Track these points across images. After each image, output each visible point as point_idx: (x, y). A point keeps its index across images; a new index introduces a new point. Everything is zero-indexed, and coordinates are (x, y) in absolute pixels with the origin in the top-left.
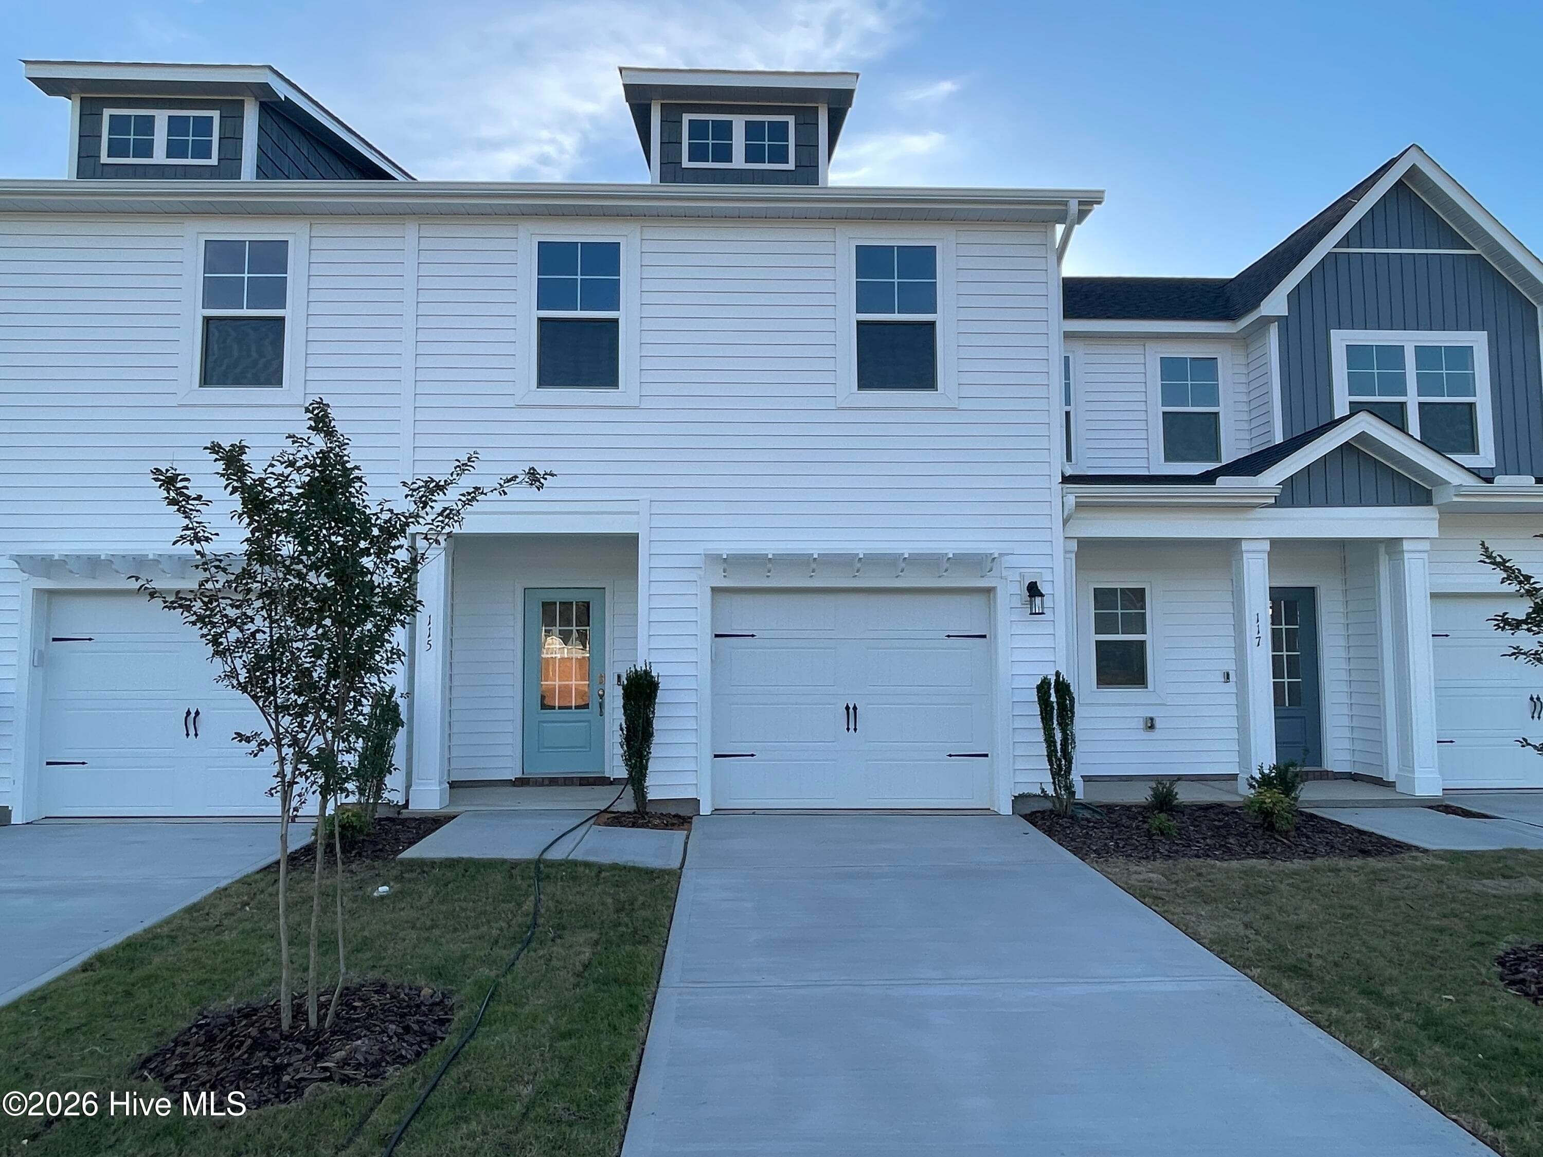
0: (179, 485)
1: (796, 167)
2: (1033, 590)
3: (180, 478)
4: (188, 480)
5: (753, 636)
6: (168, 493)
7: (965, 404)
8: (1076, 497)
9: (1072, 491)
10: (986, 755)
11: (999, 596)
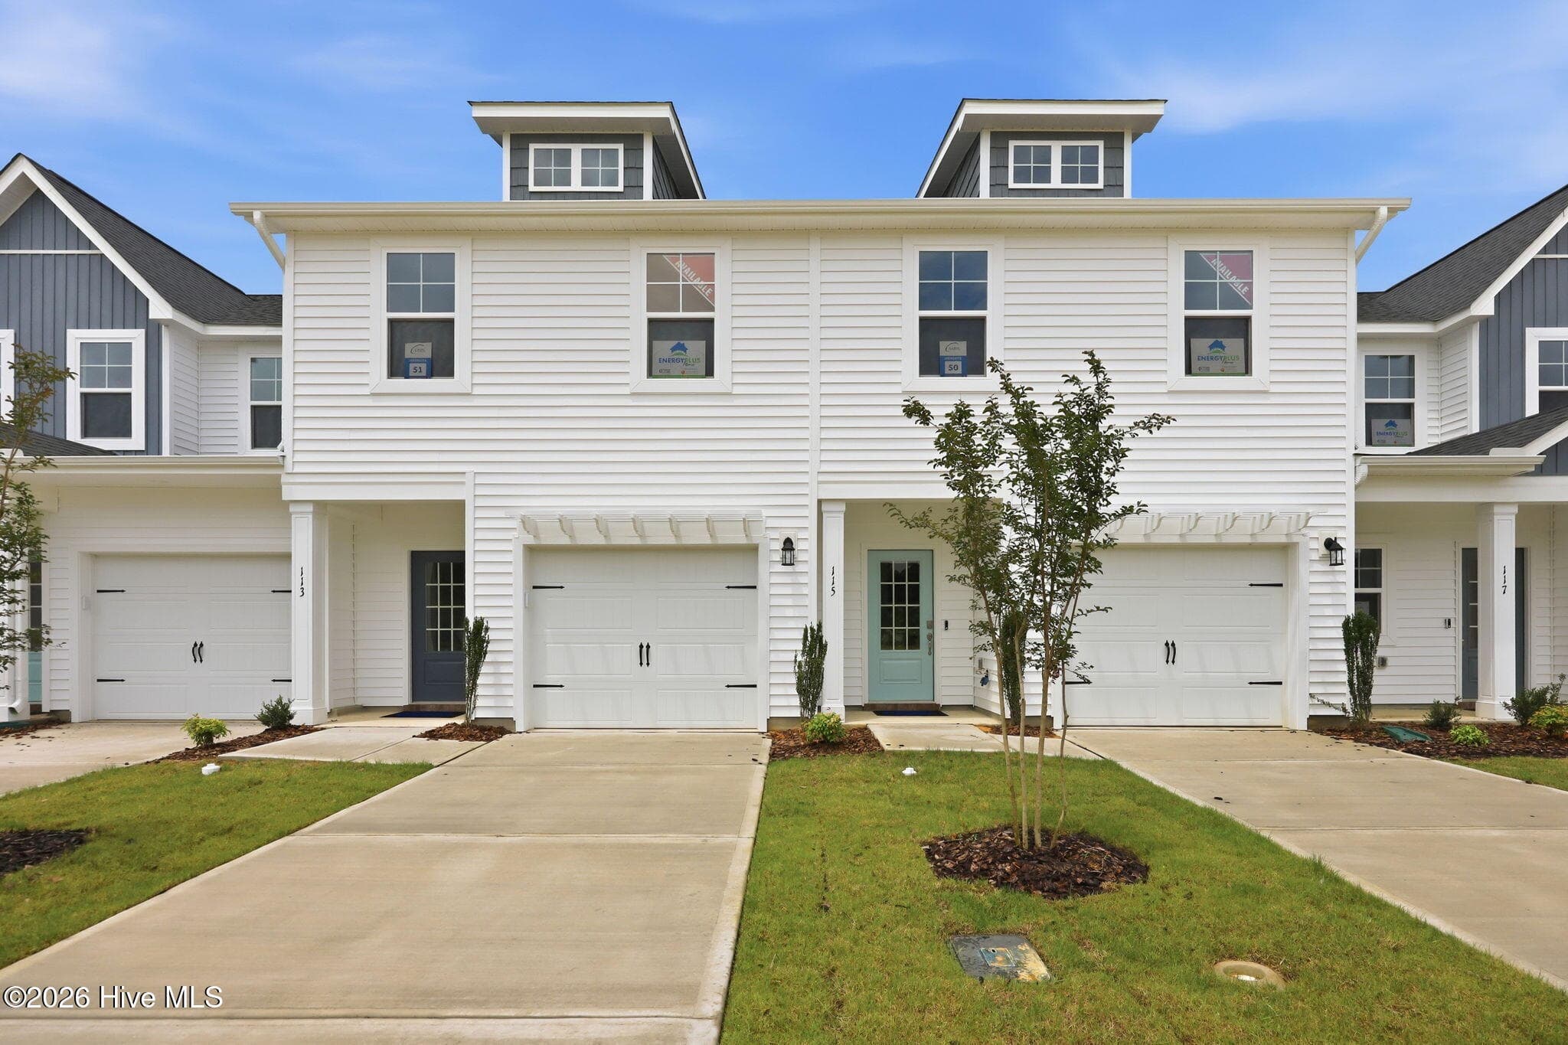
1: (1104, 186)
8: (1369, 466)
9: (1366, 461)
10: (1280, 683)
11: (1301, 550)
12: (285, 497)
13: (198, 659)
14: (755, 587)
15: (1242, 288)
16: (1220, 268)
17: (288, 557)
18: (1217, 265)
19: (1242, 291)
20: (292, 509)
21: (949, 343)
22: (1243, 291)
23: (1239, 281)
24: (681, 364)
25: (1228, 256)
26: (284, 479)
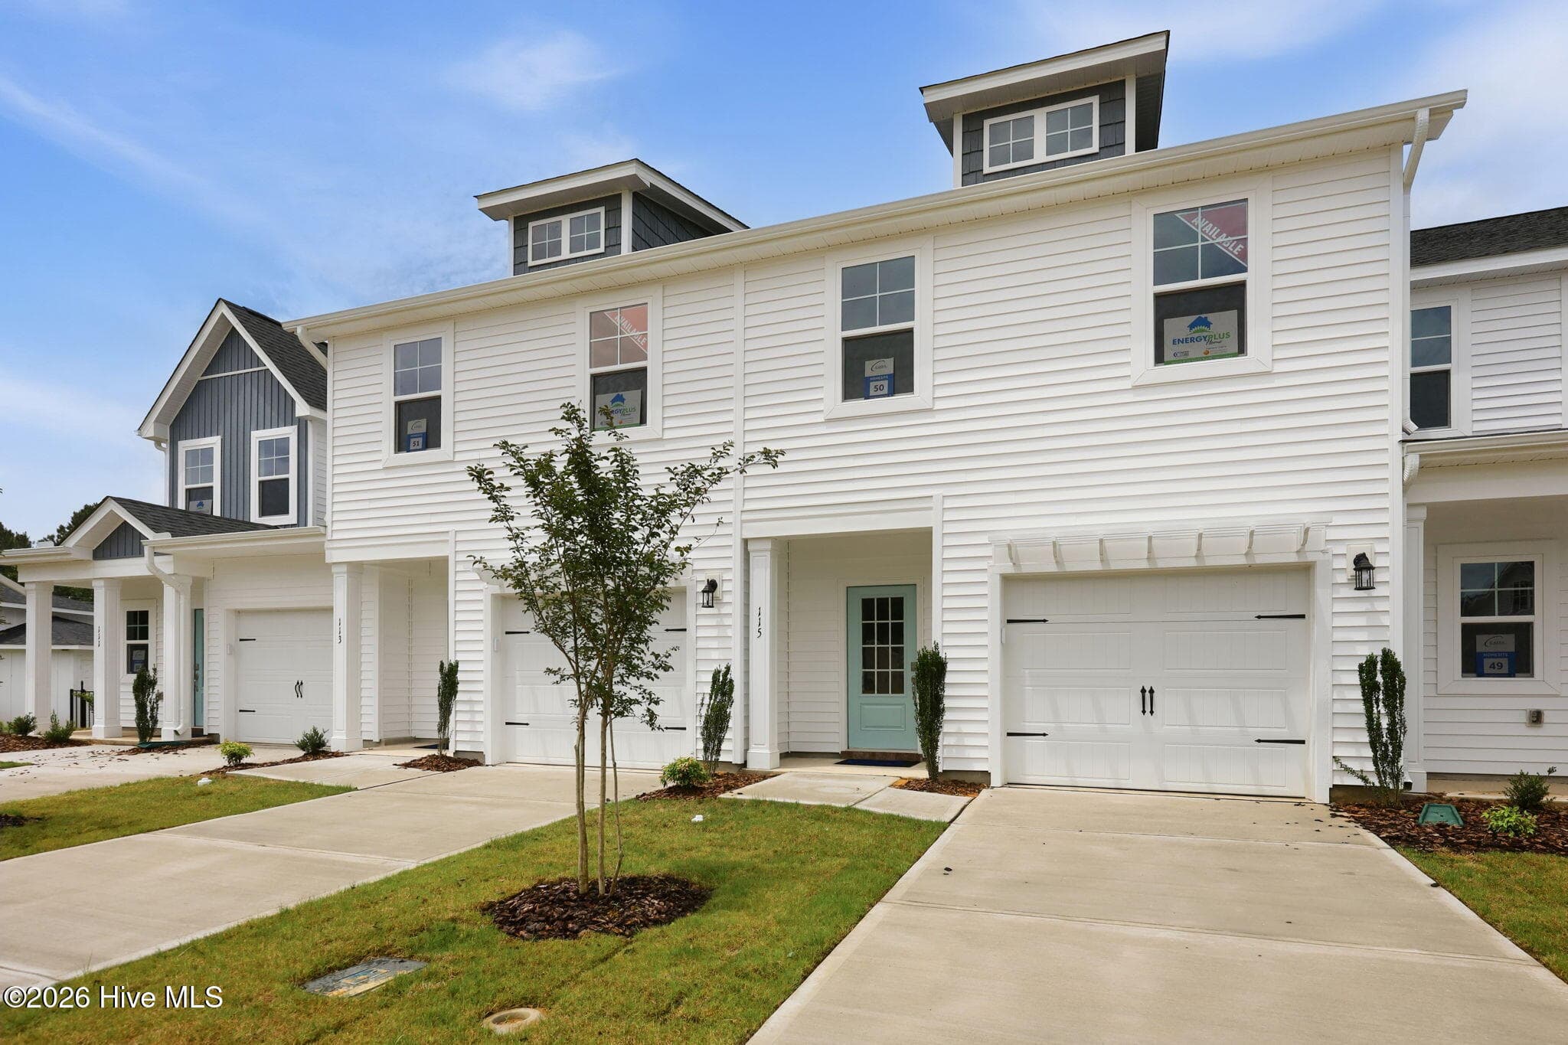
0: (487, 477)
1: (1100, 149)
2: (1362, 563)
3: (485, 472)
4: (491, 473)
5: (1045, 621)
6: (481, 484)
7: (1279, 368)
8: (1421, 456)
9: (1415, 449)
10: (1303, 742)
11: (1319, 571)
12: (328, 561)
13: (300, 695)
14: (685, 630)
15: (1234, 248)
16: (1202, 228)
17: (329, 610)
18: (1199, 224)
19: (1233, 252)
20: (334, 569)
21: (875, 361)
22: (1235, 252)
23: (1230, 238)
24: (619, 414)
25: (1211, 212)
26: (327, 545)
